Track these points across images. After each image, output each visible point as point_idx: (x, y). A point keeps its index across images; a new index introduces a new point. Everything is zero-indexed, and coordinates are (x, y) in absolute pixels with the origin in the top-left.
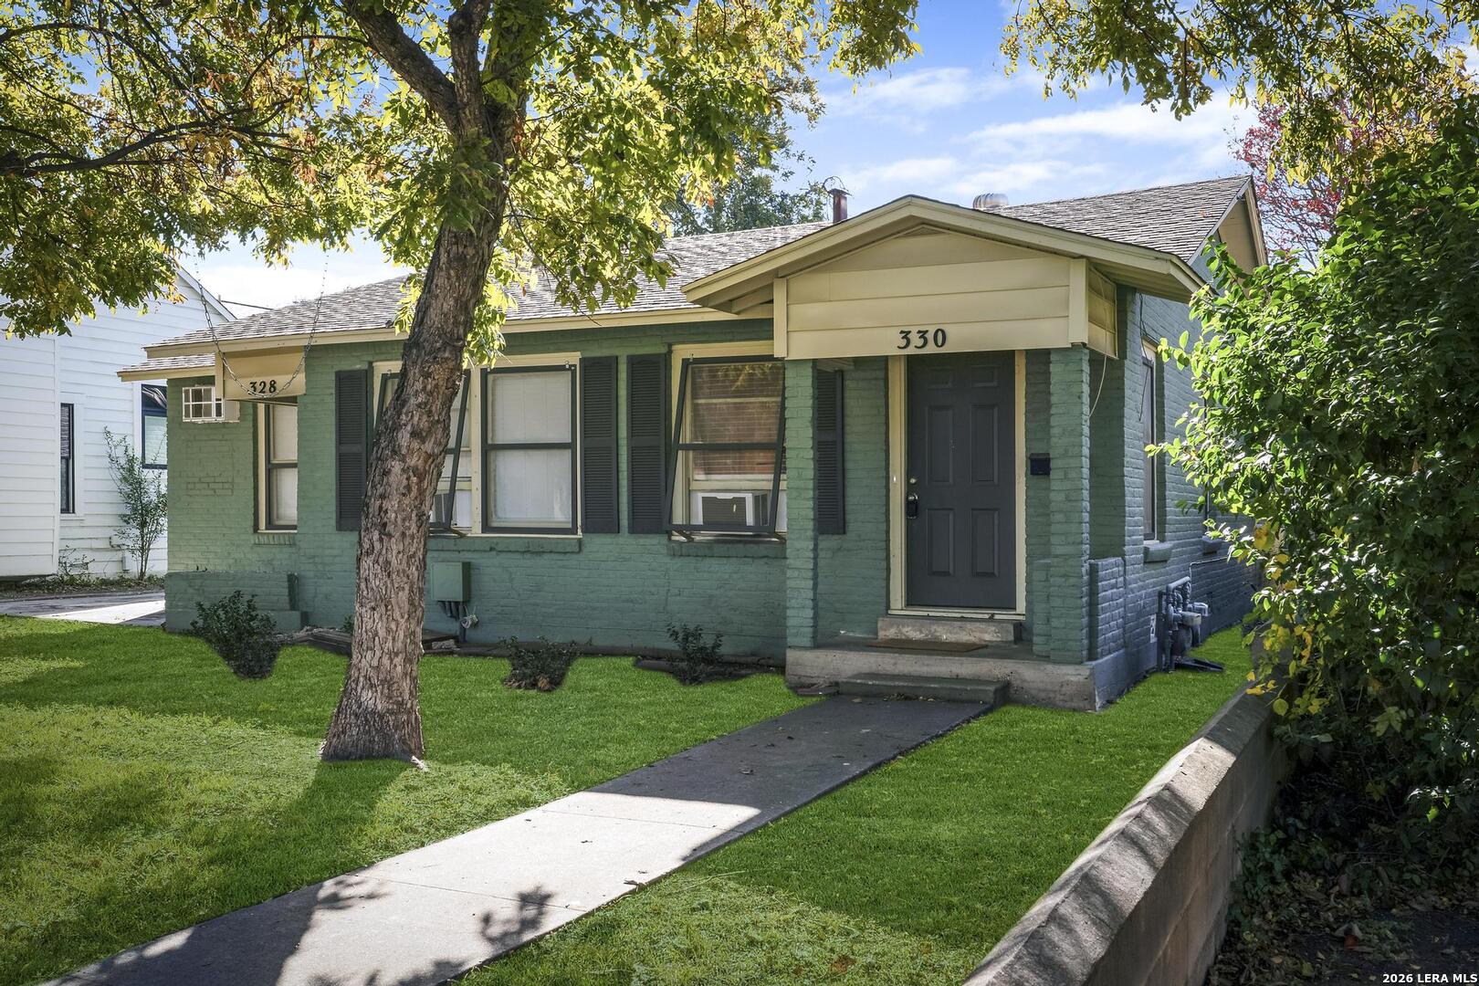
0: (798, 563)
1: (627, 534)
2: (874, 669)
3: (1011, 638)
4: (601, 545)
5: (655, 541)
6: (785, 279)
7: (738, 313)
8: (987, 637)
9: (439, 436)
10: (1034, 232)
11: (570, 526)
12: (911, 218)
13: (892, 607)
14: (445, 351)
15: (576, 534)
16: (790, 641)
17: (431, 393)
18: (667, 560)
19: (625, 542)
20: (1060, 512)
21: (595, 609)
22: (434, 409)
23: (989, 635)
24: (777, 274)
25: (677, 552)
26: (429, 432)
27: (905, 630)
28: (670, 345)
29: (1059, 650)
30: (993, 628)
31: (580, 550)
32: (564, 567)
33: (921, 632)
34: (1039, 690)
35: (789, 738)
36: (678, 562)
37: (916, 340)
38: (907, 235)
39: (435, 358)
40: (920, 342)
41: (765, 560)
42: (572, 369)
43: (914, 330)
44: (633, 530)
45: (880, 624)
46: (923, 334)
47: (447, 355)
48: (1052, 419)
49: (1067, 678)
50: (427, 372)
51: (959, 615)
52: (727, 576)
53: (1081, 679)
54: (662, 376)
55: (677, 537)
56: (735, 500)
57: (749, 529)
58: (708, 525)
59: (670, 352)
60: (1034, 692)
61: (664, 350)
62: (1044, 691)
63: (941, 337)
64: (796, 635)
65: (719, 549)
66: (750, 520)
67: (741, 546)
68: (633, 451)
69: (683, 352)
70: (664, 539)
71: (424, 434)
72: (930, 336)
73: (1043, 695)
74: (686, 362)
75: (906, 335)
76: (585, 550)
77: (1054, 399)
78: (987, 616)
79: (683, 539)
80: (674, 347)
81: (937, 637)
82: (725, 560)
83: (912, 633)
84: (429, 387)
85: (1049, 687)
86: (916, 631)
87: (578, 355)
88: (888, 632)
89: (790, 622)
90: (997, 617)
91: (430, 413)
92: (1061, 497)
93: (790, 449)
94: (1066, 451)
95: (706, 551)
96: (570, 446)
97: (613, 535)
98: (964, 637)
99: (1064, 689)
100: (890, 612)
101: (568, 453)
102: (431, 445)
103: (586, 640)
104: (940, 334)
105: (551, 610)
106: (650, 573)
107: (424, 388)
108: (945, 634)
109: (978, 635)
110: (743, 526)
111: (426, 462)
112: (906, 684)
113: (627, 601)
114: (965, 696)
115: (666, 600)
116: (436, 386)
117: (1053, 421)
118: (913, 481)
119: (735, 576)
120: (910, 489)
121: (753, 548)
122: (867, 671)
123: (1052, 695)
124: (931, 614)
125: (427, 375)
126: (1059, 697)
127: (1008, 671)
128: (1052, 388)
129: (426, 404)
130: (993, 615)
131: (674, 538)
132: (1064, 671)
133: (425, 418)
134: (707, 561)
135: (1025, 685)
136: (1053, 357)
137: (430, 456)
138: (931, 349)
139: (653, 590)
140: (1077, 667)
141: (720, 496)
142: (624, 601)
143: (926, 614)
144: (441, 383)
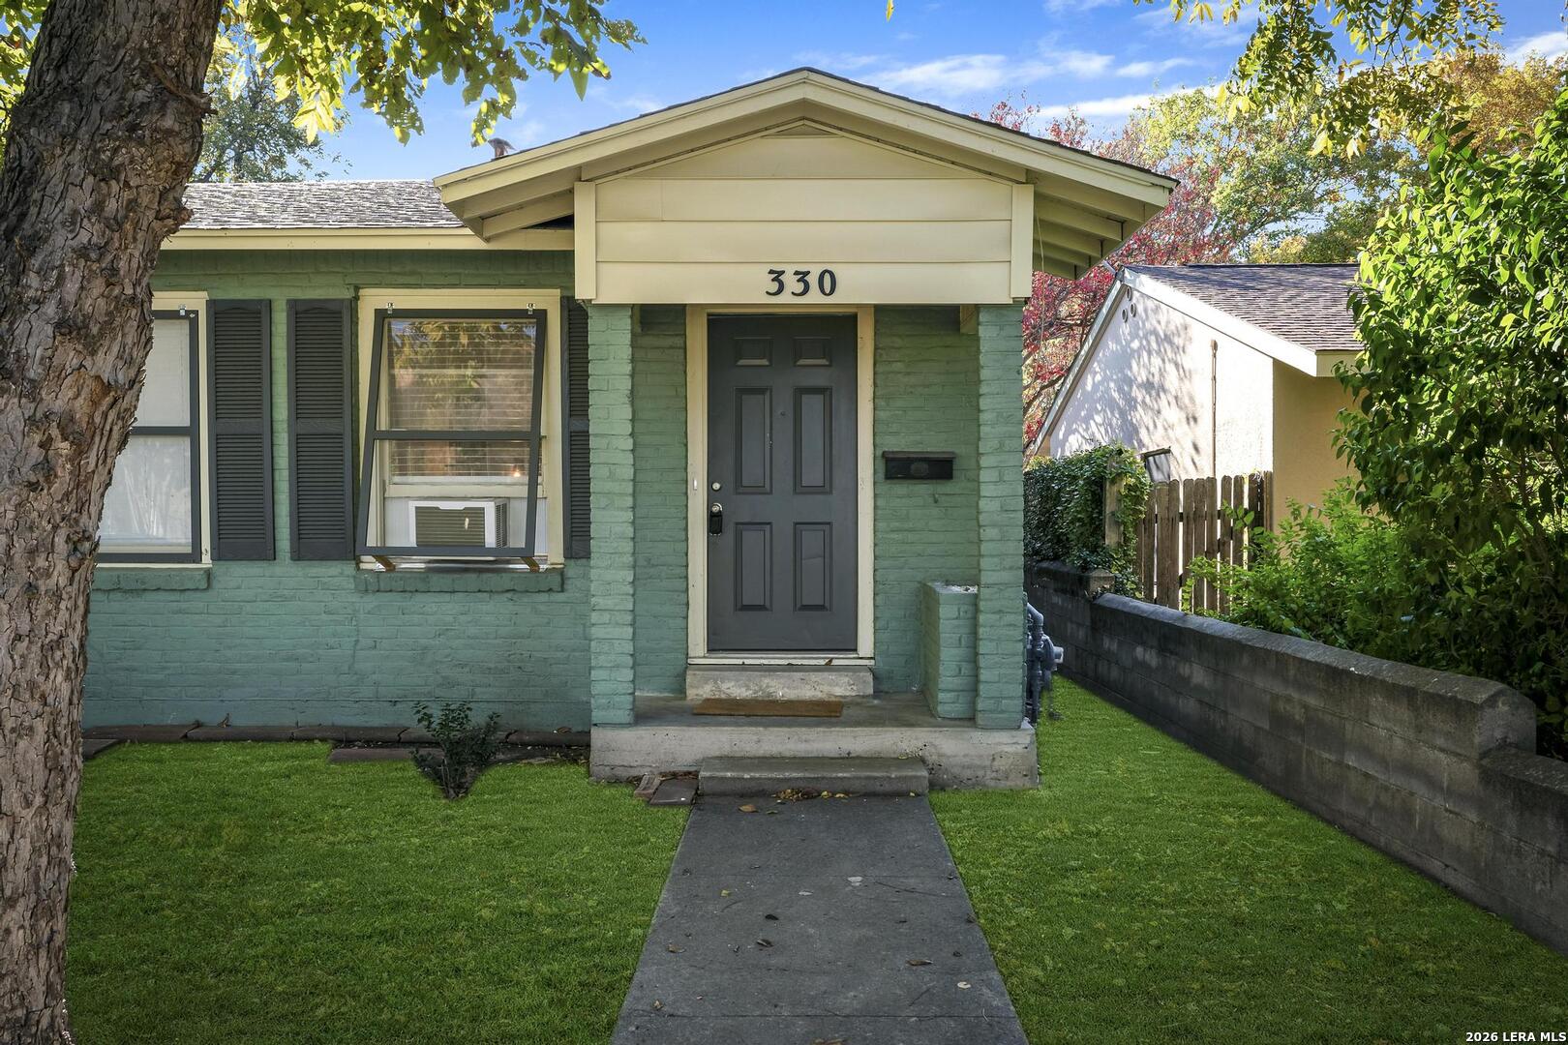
0: (609, 603)
1: (288, 560)
2: (726, 750)
3: (871, 691)
4: (244, 577)
5: (335, 572)
6: (593, 184)
7: (488, 240)
8: (839, 691)
9: (129, 340)
10: (987, 137)
11: (189, 550)
12: (804, 103)
13: (691, 654)
14: (163, 114)
15: (200, 561)
16: (597, 716)
17: (115, 224)
18: (355, 598)
19: (285, 573)
20: (994, 526)
21: (234, 673)
22: (122, 264)
23: (839, 687)
24: (578, 174)
25: (370, 586)
26: (108, 326)
27: (724, 687)
28: (357, 288)
29: (991, 711)
30: (846, 679)
31: (209, 586)
32: (180, 612)
33: (748, 688)
34: (963, 767)
35: (770, 917)
36: (371, 601)
37: (792, 284)
38: (780, 134)
39: (133, 128)
40: (800, 287)
41: (509, 595)
42: (191, 317)
43: (790, 270)
44: (298, 555)
45: (689, 680)
46: (802, 276)
47: (169, 122)
48: (981, 400)
49: (999, 749)
50: (108, 165)
51: (785, 662)
52: (450, 619)
53: (1019, 748)
54: (346, 333)
55: (371, 564)
56: (468, 512)
57: (490, 552)
58: (423, 547)
59: (357, 298)
60: (956, 771)
61: (348, 294)
62: (969, 767)
63: (829, 280)
64: (607, 707)
65: (437, 580)
66: (490, 539)
67: (473, 576)
68: (298, 441)
69: (374, 299)
70: (349, 568)
71: (95, 330)
72: (813, 280)
73: (968, 773)
74: (382, 316)
75: (777, 276)
76: (215, 583)
77: (985, 374)
78: (823, 662)
79: (379, 567)
80: (362, 292)
81: (769, 694)
82: (447, 597)
83: (736, 689)
84: (111, 206)
85: (977, 762)
86: (740, 687)
87: (204, 295)
88: (699, 690)
89: (596, 689)
90: (835, 662)
91: (111, 276)
92: (995, 505)
93: (596, 435)
94: (1002, 445)
95: (417, 585)
96: (191, 432)
97: (264, 564)
98: (807, 693)
99: (996, 763)
100: (689, 661)
101: (186, 442)
102: (111, 358)
103: (220, 718)
104: (827, 277)
105: (160, 677)
106: (324, 617)
107: (98, 207)
108: (782, 689)
109: (826, 688)
110: (479, 547)
111: (95, 404)
112: (800, 775)
113: (288, 659)
114: (887, 787)
115: (354, 657)
116: (132, 205)
117: (984, 403)
118: (716, 486)
119: (462, 618)
120: (712, 496)
121: (492, 580)
122: (717, 754)
123: (980, 773)
124: (747, 662)
125: (109, 173)
126: (990, 774)
127: (920, 744)
128: (982, 359)
129: (102, 249)
130: (831, 660)
131: (363, 566)
132: (997, 740)
133: (98, 286)
134: (419, 597)
135: (944, 761)
136: (983, 317)
137: (107, 388)
138: (814, 297)
139: (331, 641)
140: (1014, 733)
141: (444, 505)
142: (284, 660)
143: (740, 662)
144: (145, 200)
